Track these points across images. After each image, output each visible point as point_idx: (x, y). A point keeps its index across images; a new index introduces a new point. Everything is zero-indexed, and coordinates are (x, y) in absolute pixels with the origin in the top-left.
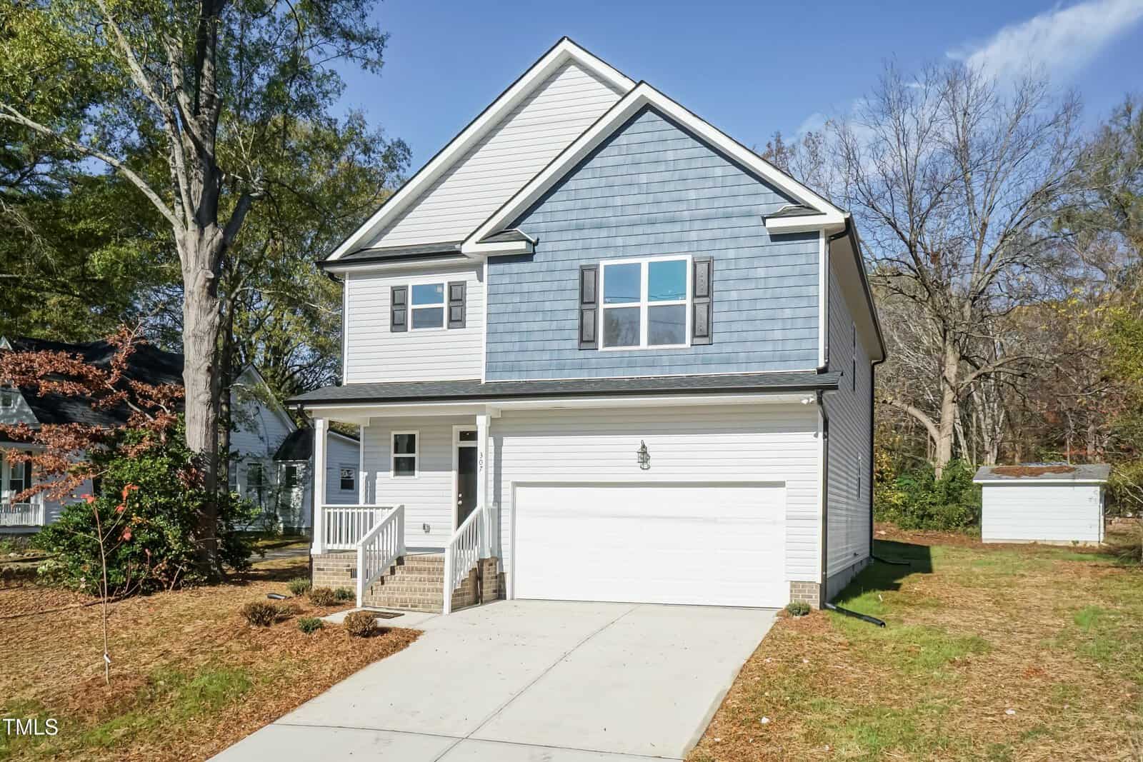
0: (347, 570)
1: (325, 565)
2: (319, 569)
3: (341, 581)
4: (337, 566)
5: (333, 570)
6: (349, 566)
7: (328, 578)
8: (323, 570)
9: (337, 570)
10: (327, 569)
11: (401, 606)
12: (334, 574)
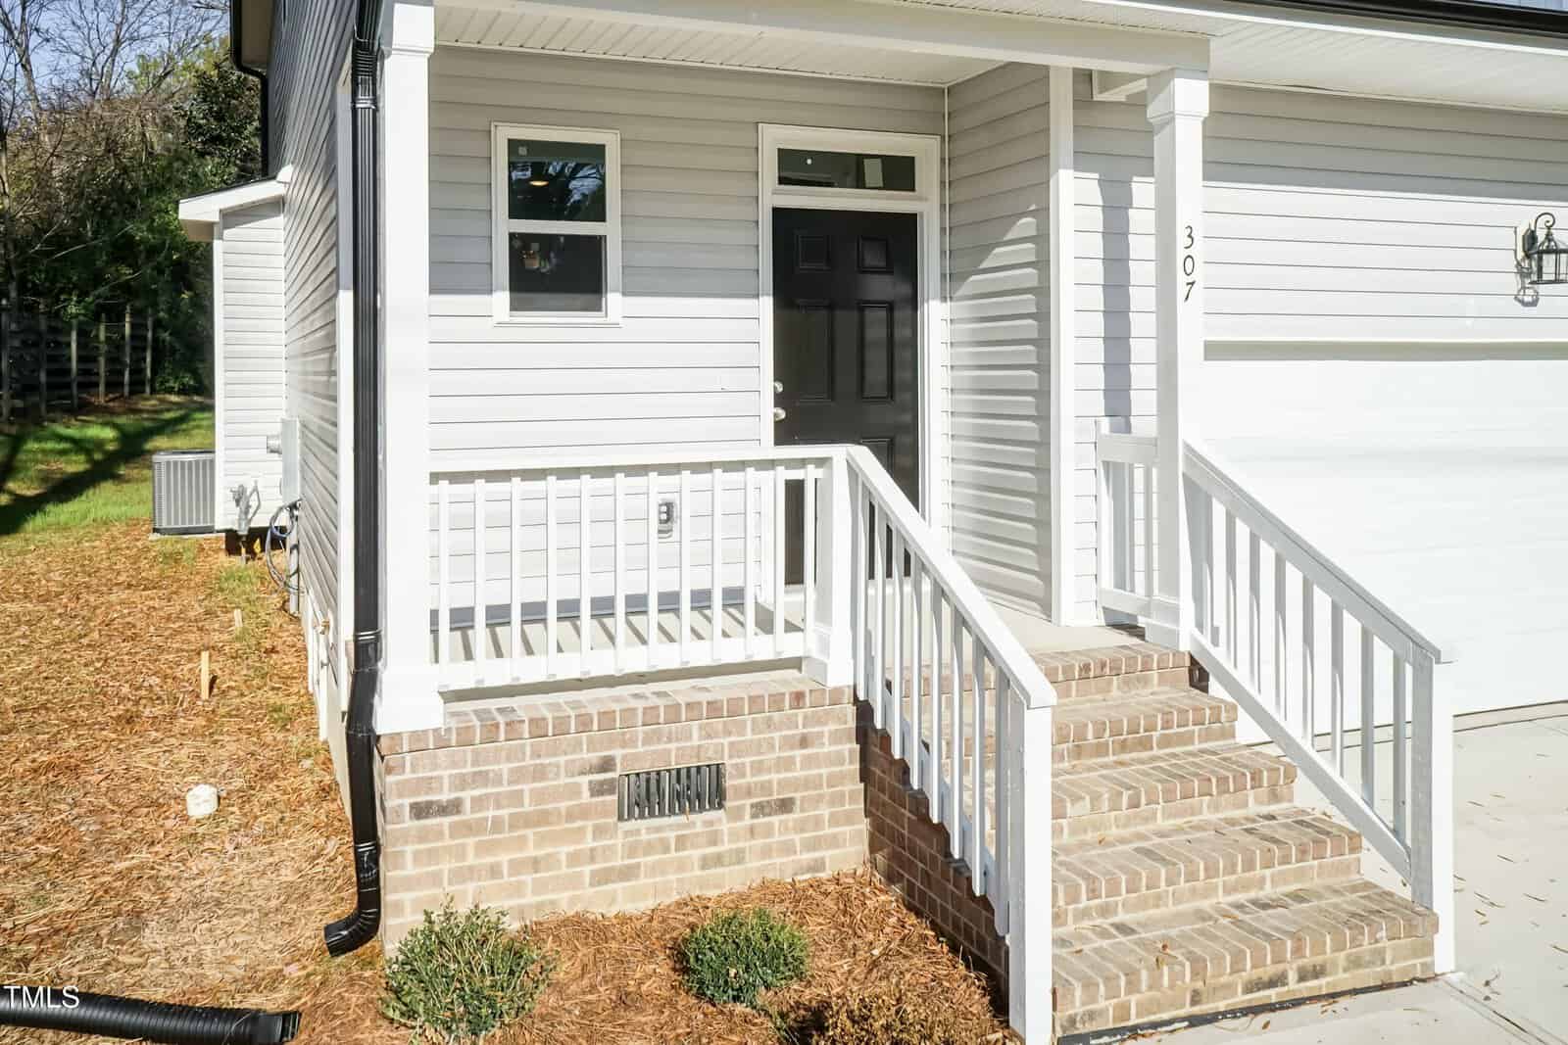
0: (598, 790)
1: (462, 782)
2: (420, 811)
3: (564, 850)
4: (540, 773)
5: (516, 798)
6: (606, 765)
7: (482, 849)
8: (453, 807)
9: (539, 796)
10: (479, 803)
11: (1250, 988)
12: (528, 821)
